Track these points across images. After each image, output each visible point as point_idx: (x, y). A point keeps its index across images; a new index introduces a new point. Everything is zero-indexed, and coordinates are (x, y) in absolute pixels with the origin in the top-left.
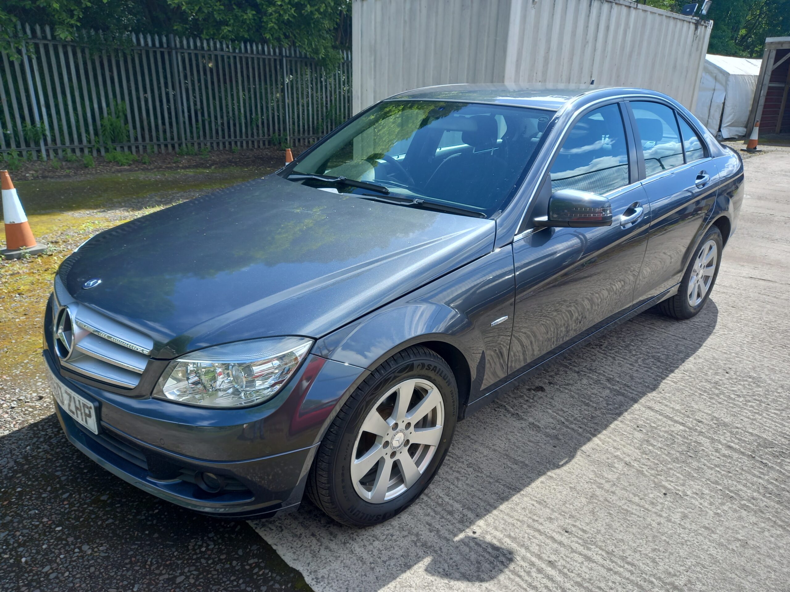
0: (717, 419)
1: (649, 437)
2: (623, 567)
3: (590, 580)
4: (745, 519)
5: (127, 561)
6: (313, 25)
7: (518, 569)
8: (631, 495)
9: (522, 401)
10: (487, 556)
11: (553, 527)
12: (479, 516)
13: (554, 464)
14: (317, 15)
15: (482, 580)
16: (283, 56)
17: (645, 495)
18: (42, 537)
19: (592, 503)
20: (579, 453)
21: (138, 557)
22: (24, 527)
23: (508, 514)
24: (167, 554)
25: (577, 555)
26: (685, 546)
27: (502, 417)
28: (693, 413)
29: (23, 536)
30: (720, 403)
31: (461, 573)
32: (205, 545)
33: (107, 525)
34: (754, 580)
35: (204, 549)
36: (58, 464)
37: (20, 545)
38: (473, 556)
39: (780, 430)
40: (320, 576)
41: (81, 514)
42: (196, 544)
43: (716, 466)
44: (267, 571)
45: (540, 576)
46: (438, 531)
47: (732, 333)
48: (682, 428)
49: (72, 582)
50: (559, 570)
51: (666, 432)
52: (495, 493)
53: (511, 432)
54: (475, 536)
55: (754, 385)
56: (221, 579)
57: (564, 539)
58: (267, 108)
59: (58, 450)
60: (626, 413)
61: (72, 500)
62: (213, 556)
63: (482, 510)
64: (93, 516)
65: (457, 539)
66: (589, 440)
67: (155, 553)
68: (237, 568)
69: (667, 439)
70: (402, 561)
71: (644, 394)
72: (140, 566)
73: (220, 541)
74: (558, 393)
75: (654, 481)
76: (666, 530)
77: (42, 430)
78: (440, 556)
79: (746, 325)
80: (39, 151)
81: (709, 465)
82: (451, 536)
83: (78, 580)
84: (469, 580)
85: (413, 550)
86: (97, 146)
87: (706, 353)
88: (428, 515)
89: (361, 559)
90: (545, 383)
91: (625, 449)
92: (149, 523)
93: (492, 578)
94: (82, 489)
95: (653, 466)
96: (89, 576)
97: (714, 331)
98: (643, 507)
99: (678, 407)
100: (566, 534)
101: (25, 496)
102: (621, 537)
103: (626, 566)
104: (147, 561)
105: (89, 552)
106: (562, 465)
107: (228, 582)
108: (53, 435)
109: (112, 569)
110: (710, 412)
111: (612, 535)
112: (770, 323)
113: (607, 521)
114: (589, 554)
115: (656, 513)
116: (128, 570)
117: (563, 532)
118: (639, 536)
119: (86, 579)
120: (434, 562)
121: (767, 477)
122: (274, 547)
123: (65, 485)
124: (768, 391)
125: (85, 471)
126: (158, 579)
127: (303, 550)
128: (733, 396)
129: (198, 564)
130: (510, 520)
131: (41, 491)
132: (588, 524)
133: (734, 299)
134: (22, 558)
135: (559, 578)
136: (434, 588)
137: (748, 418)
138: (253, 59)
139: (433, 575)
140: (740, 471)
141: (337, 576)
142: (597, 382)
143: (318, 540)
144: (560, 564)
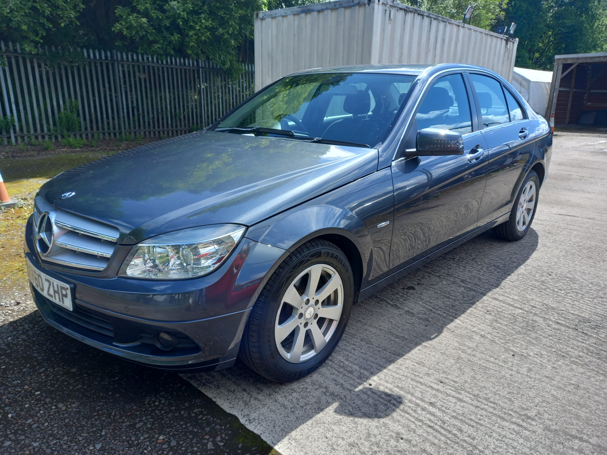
0: (547, 305)
1: (497, 318)
2: (487, 405)
3: (463, 414)
4: (576, 370)
5: (95, 414)
6: (222, 43)
7: (406, 408)
8: (488, 357)
9: (398, 296)
10: (382, 400)
11: (431, 379)
12: (373, 374)
13: (427, 337)
14: (226, 36)
15: (380, 417)
16: (199, 67)
17: (498, 356)
18: (24, 399)
19: (459, 363)
20: (445, 330)
21: (104, 411)
22: (9, 393)
23: (395, 372)
24: (128, 408)
25: (451, 398)
26: (532, 390)
27: (384, 307)
28: (528, 301)
29: (9, 399)
30: (547, 294)
31: (363, 413)
32: (157, 400)
33: (77, 389)
34: (587, 411)
35: (157, 404)
36: (35, 349)
37: (6, 405)
38: (371, 401)
39: (593, 311)
40: (252, 418)
41: (55, 382)
42: (150, 400)
43: (549, 336)
44: (209, 417)
45: (424, 412)
46: (342, 385)
47: (550, 250)
48: (521, 311)
49: (51, 430)
50: (438, 408)
51: (509, 314)
52: (384, 358)
53: (392, 317)
54: (371, 387)
55: (571, 283)
56: (173, 424)
57: (440, 387)
58: (188, 106)
59: (34, 339)
60: (478, 303)
61: (47, 373)
62: (165, 408)
63: (375, 370)
64: (65, 383)
65: (357, 390)
66: (452, 321)
67: (118, 407)
68: (185, 416)
69: (510, 319)
70: (315, 406)
71: (490, 290)
72: (106, 417)
73: (170, 397)
74: (425, 291)
75: (504, 347)
76: (517, 379)
77: (21, 326)
78: (346, 401)
79: (560, 244)
80: (9, 138)
81: (544, 335)
82: (353, 388)
83: (56, 428)
84: (369, 417)
85: (324, 398)
86: (55, 134)
87: (533, 263)
88: (334, 374)
89: (283, 405)
90: (415, 284)
91: (480, 326)
92: (111, 387)
93: (387, 415)
94: (55, 365)
95: (502, 337)
96: (65, 425)
97: (537, 248)
98: (498, 364)
99: (516, 298)
100: (441, 384)
101: (9, 371)
102: (483, 385)
103: (490, 404)
104: (112, 413)
105: (64, 408)
106: (433, 338)
107: (178, 426)
108: (29, 329)
109: (83, 419)
110: (540, 301)
111: (476, 384)
112: (577, 243)
113: (472, 374)
114: (461, 397)
115: (508, 368)
116: (96, 420)
117: (439, 383)
118: (497, 384)
119: (62, 427)
120: (341, 406)
121: (588, 342)
122: (214, 400)
123: (41, 362)
124: (581, 286)
125: (57, 352)
126: (121, 426)
127: (237, 401)
128: (556, 290)
129: (153, 414)
130: (397, 376)
131: (22, 367)
132: (457, 377)
133: (549, 228)
134: (8, 414)
135: (439, 414)
136: (343, 424)
137: (569, 304)
138: (177, 69)
139: (341, 415)
140: (568, 339)
141: (265, 418)
142: (454, 282)
143: (248, 394)
144: (438, 404)
